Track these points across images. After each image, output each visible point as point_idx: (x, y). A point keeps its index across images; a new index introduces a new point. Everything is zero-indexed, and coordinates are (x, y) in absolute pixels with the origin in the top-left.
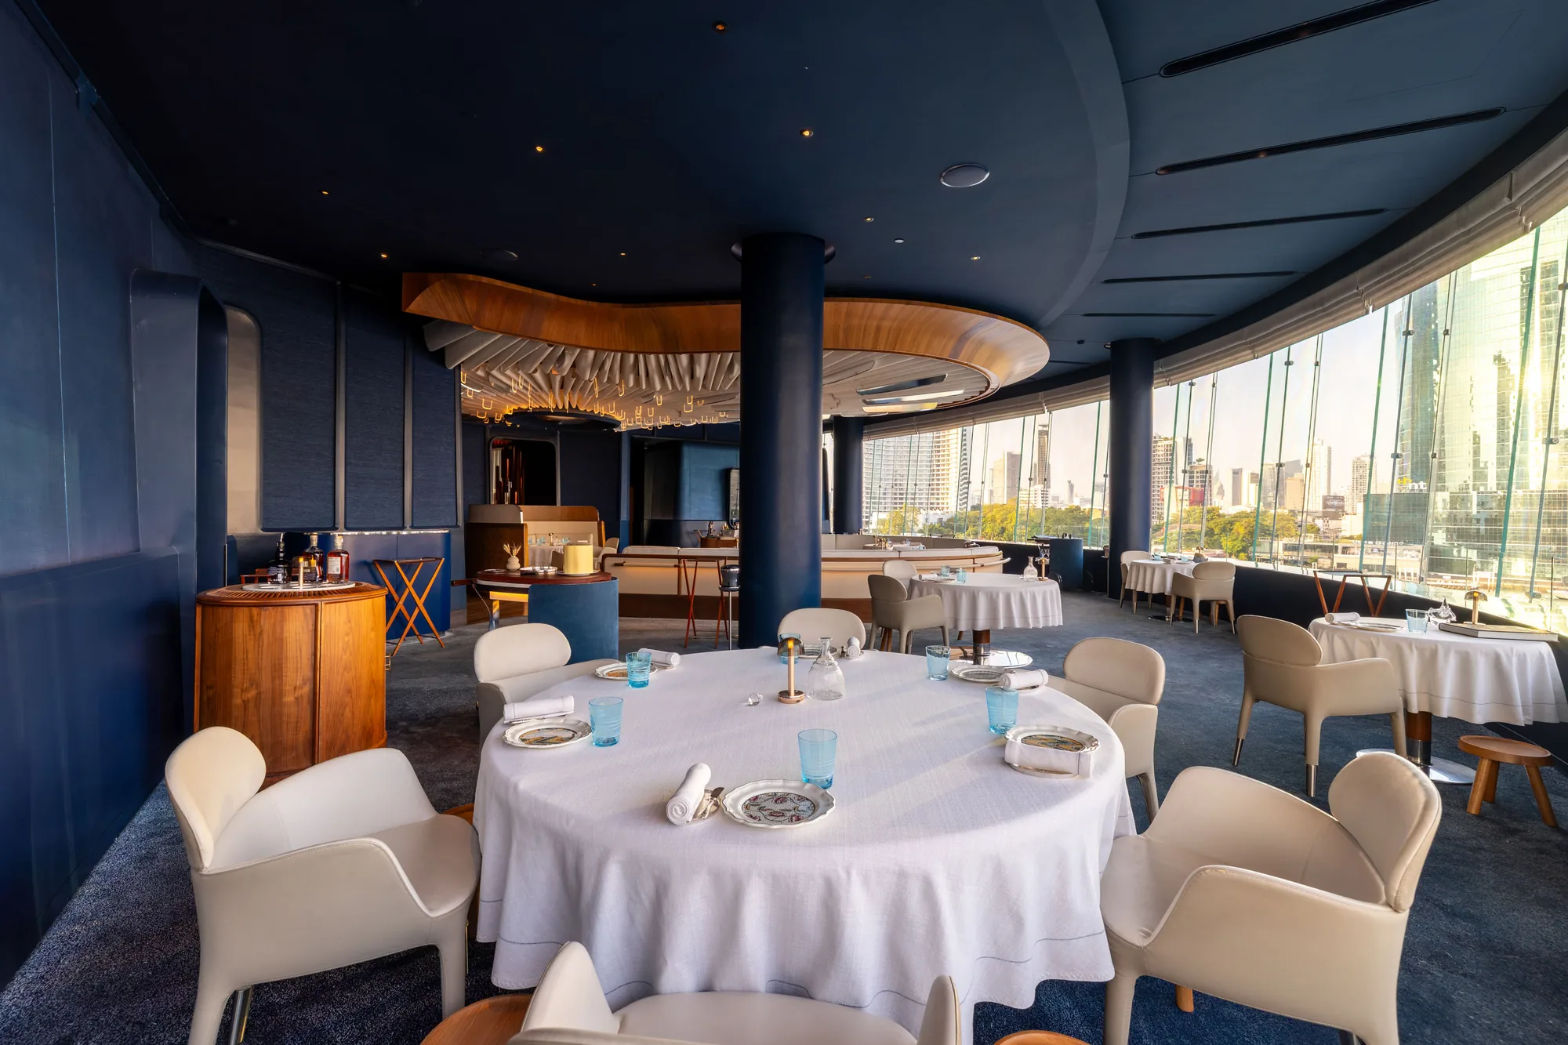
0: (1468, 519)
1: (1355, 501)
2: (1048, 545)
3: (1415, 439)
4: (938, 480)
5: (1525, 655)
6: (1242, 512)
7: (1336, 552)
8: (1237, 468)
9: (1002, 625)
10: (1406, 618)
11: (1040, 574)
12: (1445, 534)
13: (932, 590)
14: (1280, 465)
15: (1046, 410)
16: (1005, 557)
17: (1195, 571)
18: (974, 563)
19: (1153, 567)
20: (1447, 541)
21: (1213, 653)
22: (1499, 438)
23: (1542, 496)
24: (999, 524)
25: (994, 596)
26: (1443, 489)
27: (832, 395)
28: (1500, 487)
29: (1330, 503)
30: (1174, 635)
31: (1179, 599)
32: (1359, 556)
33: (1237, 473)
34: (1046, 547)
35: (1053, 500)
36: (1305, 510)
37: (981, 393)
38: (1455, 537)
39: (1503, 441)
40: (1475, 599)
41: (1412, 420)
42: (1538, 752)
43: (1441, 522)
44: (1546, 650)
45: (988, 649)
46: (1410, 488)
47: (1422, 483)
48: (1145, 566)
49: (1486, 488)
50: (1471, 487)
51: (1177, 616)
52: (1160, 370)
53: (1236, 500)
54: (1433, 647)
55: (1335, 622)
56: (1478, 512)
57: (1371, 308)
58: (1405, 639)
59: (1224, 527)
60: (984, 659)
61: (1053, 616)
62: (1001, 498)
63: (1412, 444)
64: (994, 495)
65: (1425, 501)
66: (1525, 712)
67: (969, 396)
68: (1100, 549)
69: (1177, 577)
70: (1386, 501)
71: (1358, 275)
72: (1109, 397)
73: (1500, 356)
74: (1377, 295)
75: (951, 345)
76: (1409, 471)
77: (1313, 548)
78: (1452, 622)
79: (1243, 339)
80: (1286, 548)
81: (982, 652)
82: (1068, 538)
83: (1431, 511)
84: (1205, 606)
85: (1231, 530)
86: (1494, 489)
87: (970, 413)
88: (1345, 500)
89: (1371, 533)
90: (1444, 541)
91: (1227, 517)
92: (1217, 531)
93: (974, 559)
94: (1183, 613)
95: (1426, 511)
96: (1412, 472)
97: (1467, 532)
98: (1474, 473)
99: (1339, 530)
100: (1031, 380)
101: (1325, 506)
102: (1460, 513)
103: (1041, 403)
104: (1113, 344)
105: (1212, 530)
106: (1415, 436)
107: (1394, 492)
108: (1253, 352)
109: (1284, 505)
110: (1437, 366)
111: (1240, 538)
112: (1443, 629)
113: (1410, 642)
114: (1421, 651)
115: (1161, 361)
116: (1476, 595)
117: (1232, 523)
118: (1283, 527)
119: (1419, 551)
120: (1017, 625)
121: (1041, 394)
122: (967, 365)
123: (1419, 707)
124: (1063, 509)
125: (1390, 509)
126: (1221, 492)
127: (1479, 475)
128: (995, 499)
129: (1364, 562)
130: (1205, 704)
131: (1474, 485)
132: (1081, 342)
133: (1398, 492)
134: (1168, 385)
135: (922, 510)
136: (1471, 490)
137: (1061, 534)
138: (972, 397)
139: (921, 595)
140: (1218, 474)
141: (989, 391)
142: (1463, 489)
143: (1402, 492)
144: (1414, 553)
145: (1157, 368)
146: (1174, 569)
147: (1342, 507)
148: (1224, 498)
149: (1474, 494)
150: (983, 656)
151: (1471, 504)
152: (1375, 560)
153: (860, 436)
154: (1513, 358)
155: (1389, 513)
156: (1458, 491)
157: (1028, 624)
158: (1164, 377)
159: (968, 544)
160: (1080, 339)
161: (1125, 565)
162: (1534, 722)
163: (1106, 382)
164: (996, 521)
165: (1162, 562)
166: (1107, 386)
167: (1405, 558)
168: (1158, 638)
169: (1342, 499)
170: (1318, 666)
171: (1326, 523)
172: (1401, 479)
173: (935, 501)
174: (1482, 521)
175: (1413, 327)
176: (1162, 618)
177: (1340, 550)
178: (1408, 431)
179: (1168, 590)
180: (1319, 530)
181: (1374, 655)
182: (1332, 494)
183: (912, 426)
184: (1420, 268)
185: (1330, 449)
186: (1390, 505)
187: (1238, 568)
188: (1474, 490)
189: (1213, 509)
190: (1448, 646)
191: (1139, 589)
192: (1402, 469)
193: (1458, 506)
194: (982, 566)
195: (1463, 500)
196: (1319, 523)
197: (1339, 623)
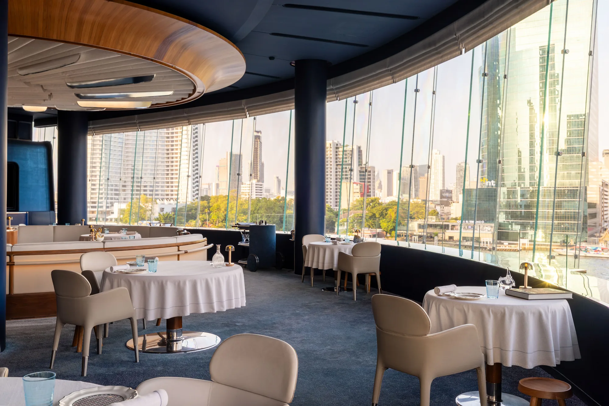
0: (516, 206)
1: (458, 193)
2: (248, 231)
3: (489, 152)
4: (172, 174)
5: (555, 312)
6: (393, 201)
7: (448, 229)
8: (390, 169)
9: (188, 312)
10: (486, 286)
11: (226, 260)
12: (505, 215)
13: (123, 282)
14: (412, 166)
15: (248, 116)
16: (209, 243)
17: (354, 250)
18: (179, 250)
19: (324, 248)
20: (506, 219)
21: (365, 318)
22: (530, 153)
23: (555, 190)
24: (223, 212)
25: (181, 284)
26: (503, 185)
27: (42, 86)
28: (531, 184)
29: (444, 195)
30: (338, 304)
31: (343, 273)
32: (459, 231)
33: (390, 173)
34: (247, 233)
35: (266, 192)
36: (427, 199)
37: (190, 95)
38: (510, 217)
39: (532, 155)
40: (526, 268)
41: (488, 139)
42: (563, 387)
43: (502, 207)
44: (565, 305)
45: (180, 333)
46: (487, 185)
47: (493, 182)
48: (318, 247)
49: (524, 185)
50: (517, 184)
51: (342, 287)
52: (331, 87)
53: (390, 193)
54: (503, 311)
55: (441, 293)
56: (521, 201)
57: (463, 50)
58: (485, 306)
59: (382, 212)
60: (177, 343)
61: (237, 298)
62: (224, 191)
63: (488, 155)
64: (220, 188)
65: (495, 193)
66: (556, 356)
67: (179, 97)
68: (289, 233)
69: (341, 255)
70: (474, 193)
71: (456, 25)
72: (294, 107)
73: (530, 100)
74: (467, 41)
75: (156, 46)
76: (486, 173)
77: (435, 226)
78: (513, 287)
79: (385, 67)
80: (420, 226)
81: (175, 338)
82: (264, 224)
83: (498, 200)
84: (361, 277)
85: (386, 214)
86: (528, 186)
87: (186, 115)
88: (453, 192)
89: (466, 216)
90: (504, 220)
91: (383, 205)
92: (377, 216)
93: (178, 246)
94: (347, 284)
95: (495, 200)
96: (488, 174)
97: (515, 214)
98: (519, 175)
99: (449, 214)
100: (232, 89)
101: (442, 197)
102: (512, 201)
103: (243, 109)
104: (297, 62)
105: (374, 215)
106: (489, 150)
107: (479, 187)
108: (393, 78)
109: (418, 196)
110: (500, 104)
111: (392, 220)
112: (509, 294)
113: (488, 307)
114: (495, 315)
115: (332, 80)
116: (526, 265)
117: (386, 209)
118: (417, 212)
119: (492, 227)
120: (203, 309)
121: (244, 101)
122: (172, 67)
123: (494, 360)
124: (272, 199)
125: (476, 199)
126: (380, 187)
127: (521, 177)
128: (220, 191)
129: (463, 235)
130: (353, 368)
131: (519, 183)
132: (272, 58)
133: (481, 187)
134: (337, 100)
135: (158, 201)
136: (517, 187)
137: (258, 221)
138: (183, 99)
139: (112, 287)
140: (378, 174)
141: (196, 94)
142: (513, 186)
143: (483, 187)
144: (489, 228)
145: (330, 85)
146: (339, 249)
147: (451, 198)
148: (382, 191)
149: (518, 189)
150: (176, 341)
151: (517, 195)
152: (468, 233)
153: (84, 131)
154: (537, 103)
155: (476, 201)
156: (511, 187)
157: (213, 309)
158: (334, 94)
159: (179, 232)
160: (271, 55)
161: (305, 247)
162: (561, 362)
163: (291, 95)
164: (220, 209)
165: (331, 243)
166: (292, 99)
167: (484, 232)
168: (325, 308)
169: (451, 192)
170: (428, 335)
171: (442, 209)
172: (482, 178)
173: (170, 193)
174: (523, 207)
175: (488, 71)
176: (331, 289)
177: (450, 227)
178: (485, 146)
179: (335, 267)
180: (438, 213)
181: (466, 322)
182: (446, 189)
183: (135, 123)
184: (491, 23)
185: (444, 157)
186: (476, 196)
187: (383, 247)
188: (519, 186)
189: (375, 199)
190: (511, 308)
191: (314, 267)
192: (482, 171)
193: (511, 197)
194: (186, 252)
195: (514, 193)
196: (438, 208)
197: (444, 295)
